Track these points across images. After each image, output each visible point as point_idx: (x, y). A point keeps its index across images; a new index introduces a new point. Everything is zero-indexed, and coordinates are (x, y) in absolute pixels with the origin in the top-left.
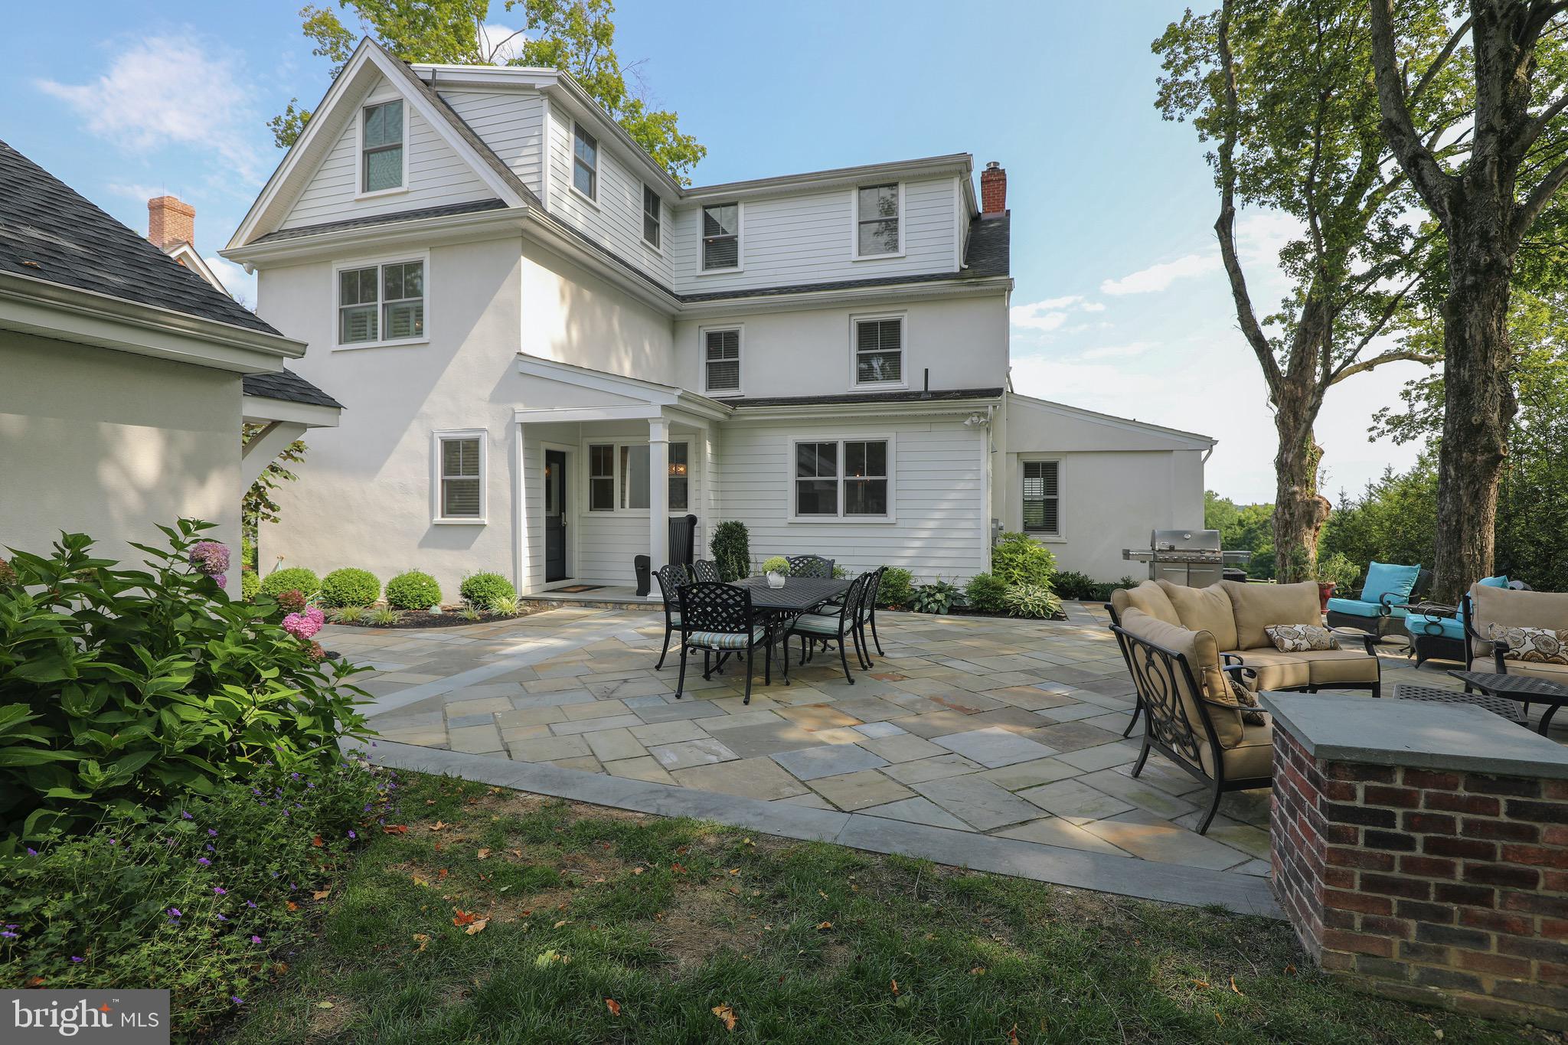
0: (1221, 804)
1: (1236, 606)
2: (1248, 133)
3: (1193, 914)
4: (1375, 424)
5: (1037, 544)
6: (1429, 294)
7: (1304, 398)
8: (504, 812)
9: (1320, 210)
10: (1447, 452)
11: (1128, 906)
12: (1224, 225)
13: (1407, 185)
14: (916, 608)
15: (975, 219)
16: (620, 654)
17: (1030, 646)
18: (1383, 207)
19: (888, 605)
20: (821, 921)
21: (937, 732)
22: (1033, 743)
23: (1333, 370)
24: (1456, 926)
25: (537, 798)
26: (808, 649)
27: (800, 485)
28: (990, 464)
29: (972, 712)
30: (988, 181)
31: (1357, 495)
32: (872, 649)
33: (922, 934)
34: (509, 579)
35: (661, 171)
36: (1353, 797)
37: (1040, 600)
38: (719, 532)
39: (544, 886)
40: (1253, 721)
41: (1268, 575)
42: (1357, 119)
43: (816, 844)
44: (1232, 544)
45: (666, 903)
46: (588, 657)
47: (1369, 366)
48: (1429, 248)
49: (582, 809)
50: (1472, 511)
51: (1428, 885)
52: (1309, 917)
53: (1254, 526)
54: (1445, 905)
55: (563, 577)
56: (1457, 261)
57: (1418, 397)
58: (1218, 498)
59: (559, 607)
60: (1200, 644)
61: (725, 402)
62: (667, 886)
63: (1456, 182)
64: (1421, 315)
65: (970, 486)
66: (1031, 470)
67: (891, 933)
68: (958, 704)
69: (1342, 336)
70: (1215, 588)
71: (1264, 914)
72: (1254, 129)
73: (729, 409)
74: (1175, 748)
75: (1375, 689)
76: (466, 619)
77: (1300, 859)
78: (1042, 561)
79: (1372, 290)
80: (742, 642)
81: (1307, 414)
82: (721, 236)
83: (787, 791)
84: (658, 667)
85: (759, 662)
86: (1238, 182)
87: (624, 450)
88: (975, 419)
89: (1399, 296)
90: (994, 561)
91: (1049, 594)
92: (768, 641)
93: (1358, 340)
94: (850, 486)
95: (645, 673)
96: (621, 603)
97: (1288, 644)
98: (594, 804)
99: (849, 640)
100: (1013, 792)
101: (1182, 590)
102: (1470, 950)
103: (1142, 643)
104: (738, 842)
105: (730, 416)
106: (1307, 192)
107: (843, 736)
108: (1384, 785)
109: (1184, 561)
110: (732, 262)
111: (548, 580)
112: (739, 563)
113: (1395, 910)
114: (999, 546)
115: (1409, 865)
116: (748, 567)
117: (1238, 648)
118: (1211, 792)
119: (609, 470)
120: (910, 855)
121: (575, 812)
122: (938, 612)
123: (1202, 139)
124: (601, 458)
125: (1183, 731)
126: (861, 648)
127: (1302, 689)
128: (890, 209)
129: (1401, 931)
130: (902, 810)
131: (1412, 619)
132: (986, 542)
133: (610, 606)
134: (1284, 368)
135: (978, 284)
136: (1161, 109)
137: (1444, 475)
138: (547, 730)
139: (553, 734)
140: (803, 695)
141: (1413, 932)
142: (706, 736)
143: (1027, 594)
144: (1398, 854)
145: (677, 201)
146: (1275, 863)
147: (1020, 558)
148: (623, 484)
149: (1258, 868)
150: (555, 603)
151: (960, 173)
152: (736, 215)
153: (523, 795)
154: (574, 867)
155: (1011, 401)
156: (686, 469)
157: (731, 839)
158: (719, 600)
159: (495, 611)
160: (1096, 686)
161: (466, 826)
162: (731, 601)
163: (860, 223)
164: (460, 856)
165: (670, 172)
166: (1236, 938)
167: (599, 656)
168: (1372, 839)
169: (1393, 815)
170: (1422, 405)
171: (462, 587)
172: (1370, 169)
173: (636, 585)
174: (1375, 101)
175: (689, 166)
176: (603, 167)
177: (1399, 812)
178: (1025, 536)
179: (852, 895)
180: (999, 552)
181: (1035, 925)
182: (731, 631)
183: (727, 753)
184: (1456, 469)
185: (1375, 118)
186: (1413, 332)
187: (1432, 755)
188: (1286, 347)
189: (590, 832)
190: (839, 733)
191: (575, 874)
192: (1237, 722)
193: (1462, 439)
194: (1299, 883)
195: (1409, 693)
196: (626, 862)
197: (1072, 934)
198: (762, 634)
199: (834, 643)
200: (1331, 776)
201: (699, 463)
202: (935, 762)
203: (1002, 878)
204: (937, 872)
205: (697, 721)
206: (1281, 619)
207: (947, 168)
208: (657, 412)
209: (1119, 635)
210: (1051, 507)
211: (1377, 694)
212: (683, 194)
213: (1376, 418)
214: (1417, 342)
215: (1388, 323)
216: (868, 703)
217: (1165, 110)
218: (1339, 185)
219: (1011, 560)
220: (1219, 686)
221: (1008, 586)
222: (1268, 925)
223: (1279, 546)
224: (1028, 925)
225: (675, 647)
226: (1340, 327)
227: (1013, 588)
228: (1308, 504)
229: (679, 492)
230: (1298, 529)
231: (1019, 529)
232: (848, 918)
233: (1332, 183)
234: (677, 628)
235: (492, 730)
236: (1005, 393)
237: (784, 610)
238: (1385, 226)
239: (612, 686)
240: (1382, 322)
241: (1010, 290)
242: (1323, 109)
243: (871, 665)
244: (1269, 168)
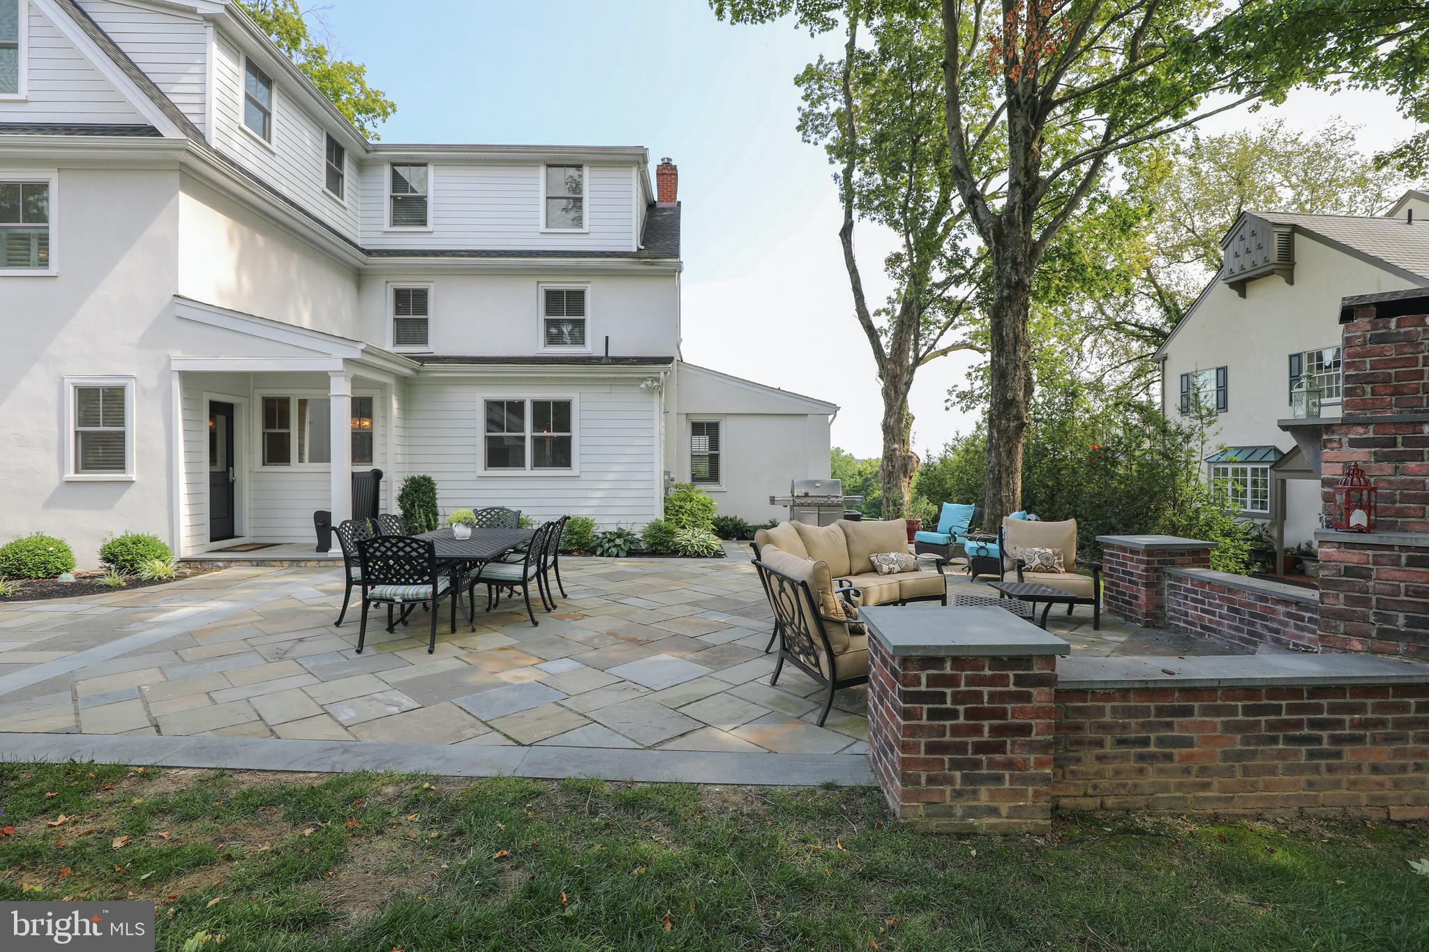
0: (834, 700)
1: (850, 540)
2: (863, 162)
3: (813, 792)
4: (949, 397)
5: (703, 492)
6: (983, 302)
7: (902, 375)
8: (151, 791)
9: (912, 230)
10: (993, 419)
11: (763, 793)
12: (846, 233)
13: (968, 217)
14: (598, 553)
15: (651, 206)
16: (294, 613)
17: (695, 581)
18: (954, 232)
19: (573, 551)
20: (497, 851)
21: (614, 663)
22: (693, 665)
23: (921, 355)
24: (984, 772)
25: (191, 773)
26: (494, 596)
27: (489, 440)
28: (663, 423)
29: (642, 643)
30: (663, 174)
31: (937, 452)
32: (555, 591)
33: (590, 846)
34: (164, 539)
35: (346, 122)
36: (919, 684)
37: (704, 541)
38: (406, 486)
39: (196, 865)
40: (856, 631)
41: (878, 515)
42: (937, 162)
43: (495, 779)
44: (856, 490)
45: (338, 859)
46: (259, 618)
47: (945, 352)
48: (983, 266)
49: (245, 777)
50: (1008, 463)
51: (967, 743)
52: (892, 780)
53: (869, 476)
54: (978, 757)
55: (232, 536)
56: (998, 278)
57: (977, 377)
58: (844, 454)
59: (226, 567)
60: (817, 572)
61: (412, 358)
62: (340, 843)
63: (997, 218)
64: (978, 316)
65: (645, 442)
66: (697, 429)
67: (563, 851)
68: (632, 636)
69: (927, 328)
70: (834, 526)
71: (863, 784)
72: (868, 159)
73: (416, 364)
74: (802, 658)
75: (943, 598)
76: (108, 586)
77: (887, 736)
78: (706, 508)
79: (946, 294)
80: (426, 593)
81: (903, 388)
82: (409, 194)
83: (469, 732)
84: (337, 624)
85: (444, 611)
86: (856, 200)
87: (303, 403)
88: (649, 383)
89: (964, 301)
90: (666, 509)
91: (712, 536)
92: (454, 590)
93: (938, 331)
94: (538, 442)
95: (323, 630)
96: (299, 561)
97: (885, 568)
98: (259, 771)
99: (533, 586)
100: (675, 709)
101: (811, 528)
102: (993, 787)
103: (776, 573)
104: (417, 788)
105: (418, 372)
106: (903, 214)
107: (527, 675)
108: (939, 672)
109: (815, 505)
110: (421, 221)
111: (212, 540)
112: (427, 516)
113: (947, 767)
114: (672, 494)
115: (956, 730)
116: (436, 520)
117: (850, 574)
118: (828, 691)
119: (285, 423)
120: (583, 777)
121: (237, 782)
122: (617, 556)
123: (831, 162)
124: (275, 412)
125: (807, 644)
126: (545, 591)
127: (895, 603)
128: (577, 187)
129: (950, 781)
130: (577, 737)
131: (970, 546)
132: (659, 493)
133: (286, 564)
134: (887, 351)
135: (652, 264)
136: (801, 133)
137: (991, 435)
138: (206, 697)
139: (214, 702)
140: (489, 640)
141: (959, 781)
142: (387, 687)
143: (693, 535)
144: (948, 723)
145: (363, 154)
146: (871, 742)
147: (688, 506)
148: (301, 437)
149: (860, 748)
150: (221, 564)
151: (638, 163)
152: (426, 174)
153: (174, 771)
154: (233, 839)
155: (680, 368)
156: (371, 423)
157: (410, 786)
158: (401, 553)
159: (145, 575)
160: (745, 611)
161: (98, 815)
162: (414, 554)
163: (547, 198)
164: (89, 850)
165: (357, 124)
166: (843, 806)
167: (272, 617)
168: (933, 715)
169: (944, 694)
170: (979, 383)
171: (103, 551)
172: (945, 202)
173: (315, 541)
174: (948, 151)
175: (378, 121)
176: (278, 106)
177: (948, 691)
178: (693, 485)
179: (528, 821)
180: (671, 500)
181: (689, 821)
182: (415, 583)
183: (408, 703)
184: (998, 432)
185: (948, 162)
186: (973, 328)
187: (969, 646)
188: (889, 334)
189: (255, 799)
190: (523, 673)
191: (235, 847)
192: (845, 633)
193: (1001, 411)
194: (886, 755)
195: (963, 601)
196: (295, 825)
197: (720, 825)
198: (447, 584)
199: (519, 588)
200: (905, 669)
201: (384, 417)
202: (609, 690)
203: (663, 785)
204: (607, 789)
205: (379, 674)
206: (881, 549)
207: (627, 158)
208: (339, 365)
209: (759, 568)
210: (714, 460)
211: (944, 604)
212: (369, 148)
213: (950, 393)
214: (975, 336)
215: (957, 321)
216: (551, 643)
217: (804, 134)
218: (925, 212)
219: (681, 507)
220: (832, 605)
221: (678, 530)
222: (865, 791)
223: (885, 491)
224: (683, 823)
225: (356, 602)
226: (926, 321)
227: (682, 532)
228: (904, 459)
229: (362, 446)
230: (898, 478)
231: (687, 480)
232: (524, 843)
233: (921, 210)
234: (357, 583)
235: (137, 705)
236: (675, 360)
237: (470, 560)
238: (954, 247)
239: (286, 646)
240: (952, 320)
241: (680, 272)
242: (914, 152)
243: (555, 607)
244: (877, 192)
